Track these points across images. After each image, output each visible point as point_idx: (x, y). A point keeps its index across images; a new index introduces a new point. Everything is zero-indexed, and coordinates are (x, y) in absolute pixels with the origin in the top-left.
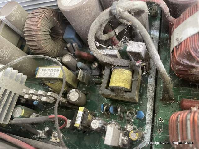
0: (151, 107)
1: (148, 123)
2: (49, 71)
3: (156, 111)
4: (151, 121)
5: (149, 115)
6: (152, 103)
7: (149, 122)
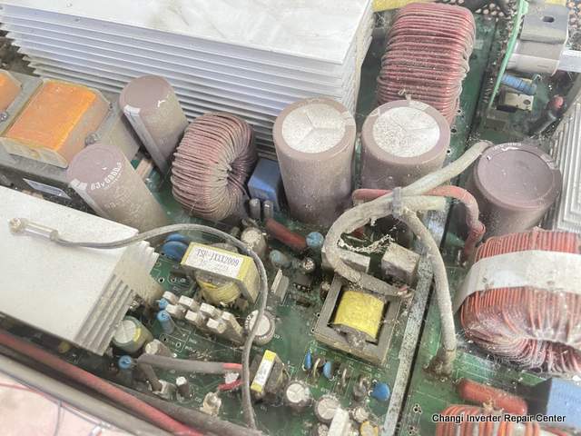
0: (403, 379)
1: (393, 409)
2: (215, 257)
3: (411, 390)
4: (399, 408)
5: (397, 394)
6: (408, 373)
7: (395, 408)
